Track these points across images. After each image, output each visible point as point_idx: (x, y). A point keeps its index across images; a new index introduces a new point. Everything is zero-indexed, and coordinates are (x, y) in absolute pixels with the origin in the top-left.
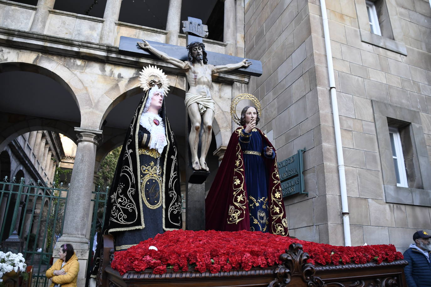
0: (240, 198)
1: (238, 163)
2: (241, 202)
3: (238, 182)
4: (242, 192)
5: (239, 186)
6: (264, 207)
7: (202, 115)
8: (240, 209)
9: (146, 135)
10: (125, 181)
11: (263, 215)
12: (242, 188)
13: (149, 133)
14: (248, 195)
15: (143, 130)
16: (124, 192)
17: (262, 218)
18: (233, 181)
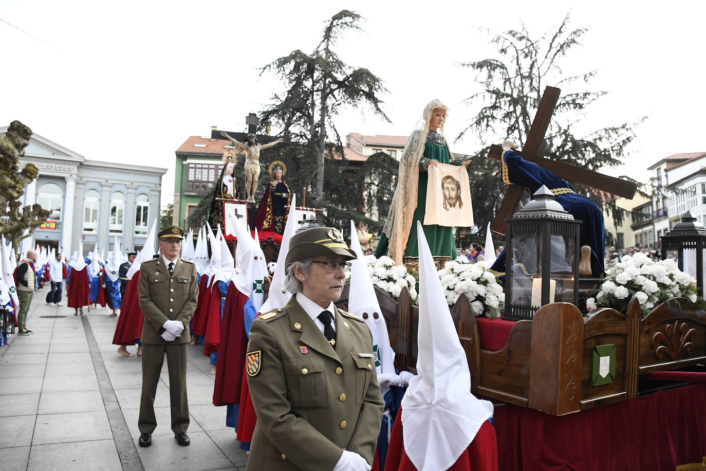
0: (269, 217)
1: (269, 200)
2: (270, 219)
3: (268, 209)
4: (270, 214)
5: (269, 211)
6: (281, 221)
7: (253, 176)
8: (269, 222)
9: (225, 188)
10: (218, 209)
11: (280, 224)
12: (270, 212)
13: (227, 187)
14: (273, 216)
15: (224, 185)
16: (218, 214)
17: (279, 226)
18: (266, 209)
